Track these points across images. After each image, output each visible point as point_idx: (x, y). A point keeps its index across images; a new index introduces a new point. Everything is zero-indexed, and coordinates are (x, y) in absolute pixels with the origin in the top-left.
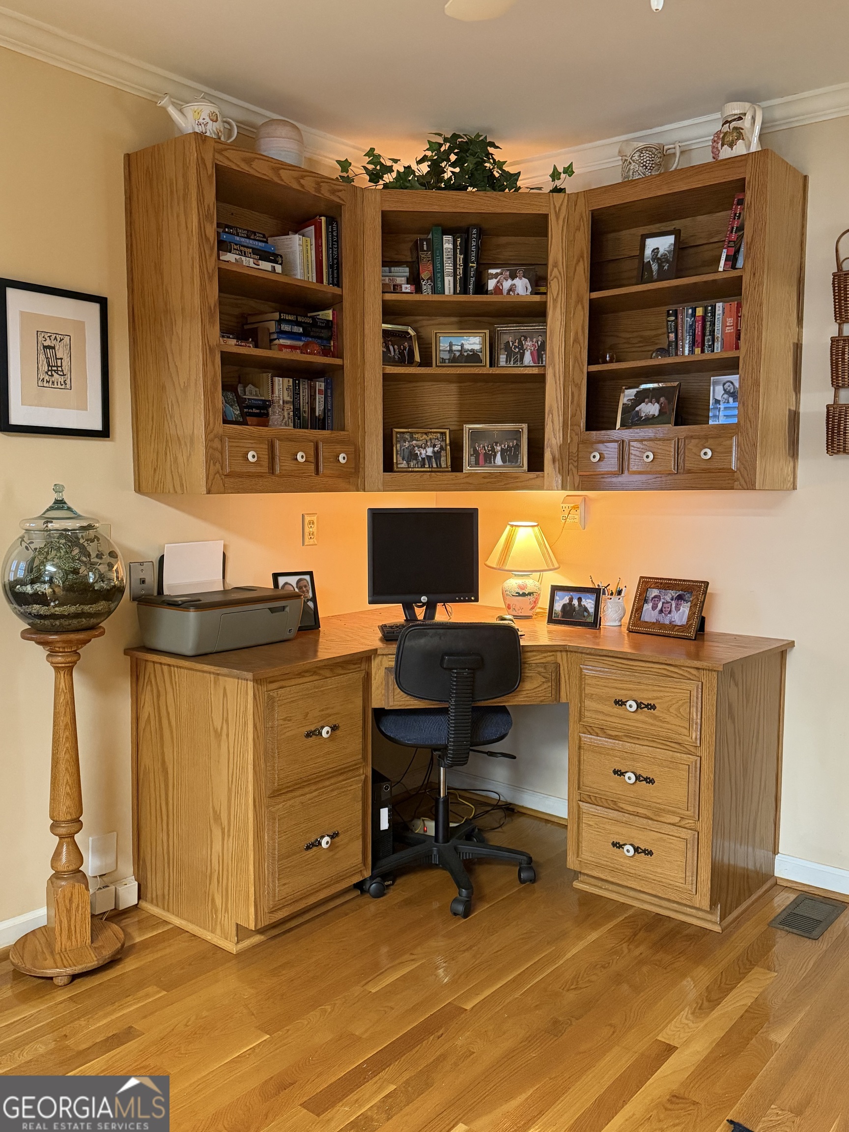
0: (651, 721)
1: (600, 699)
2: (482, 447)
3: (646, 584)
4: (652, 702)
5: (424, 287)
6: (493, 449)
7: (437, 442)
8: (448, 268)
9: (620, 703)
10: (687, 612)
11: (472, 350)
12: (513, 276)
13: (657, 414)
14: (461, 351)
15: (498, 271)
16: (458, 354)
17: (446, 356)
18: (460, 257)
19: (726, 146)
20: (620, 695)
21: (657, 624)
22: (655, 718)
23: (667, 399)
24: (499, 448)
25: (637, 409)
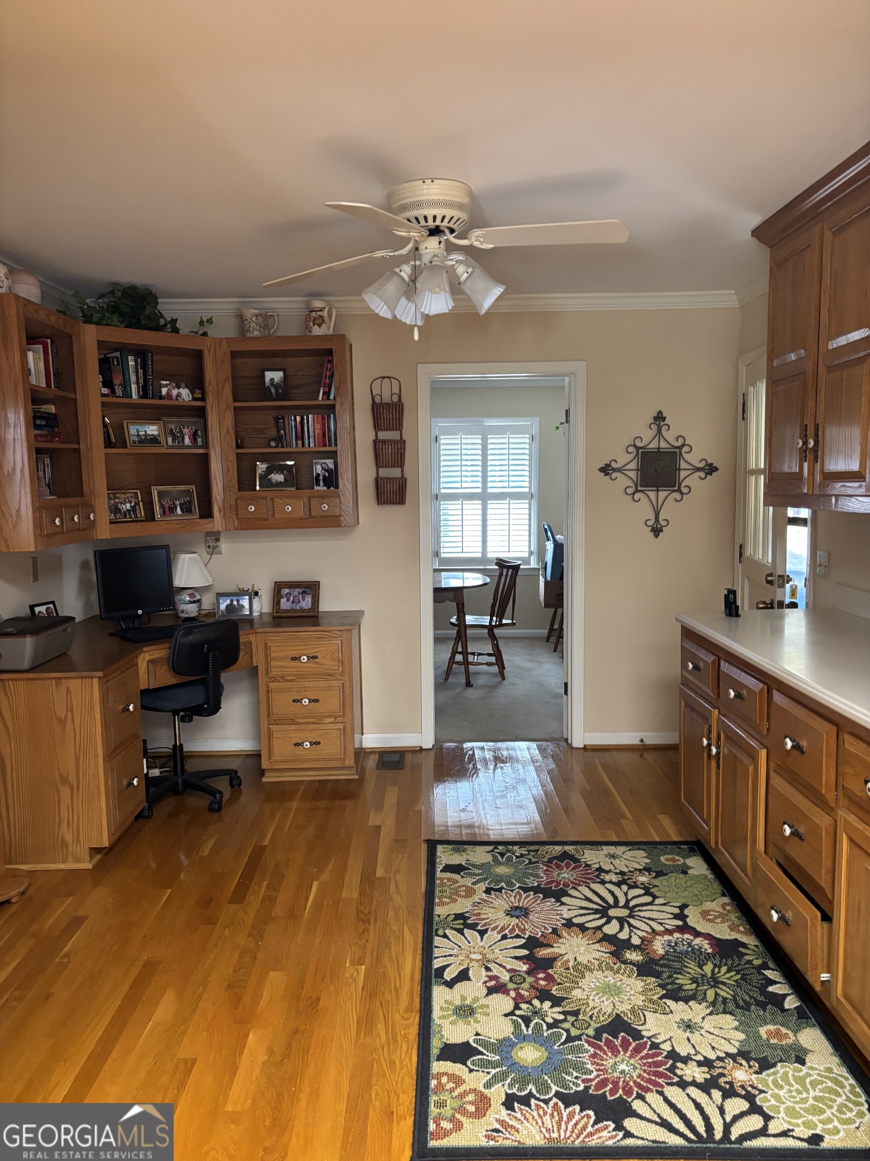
0: (314, 666)
1: (282, 659)
2: (167, 503)
3: (278, 587)
4: (315, 655)
5: (117, 391)
6: (174, 504)
7: (132, 500)
8: (133, 378)
9: (295, 659)
10: (310, 600)
11: (153, 435)
12: (178, 387)
13: (283, 481)
14: (145, 435)
15: (168, 382)
16: (143, 437)
17: (136, 439)
18: (141, 372)
19: (316, 326)
20: (295, 654)
21: (292, 610)
22: (318, 663)
23: (288, 472)
24: (178, 503)
25: (269, 477)
